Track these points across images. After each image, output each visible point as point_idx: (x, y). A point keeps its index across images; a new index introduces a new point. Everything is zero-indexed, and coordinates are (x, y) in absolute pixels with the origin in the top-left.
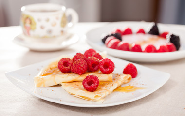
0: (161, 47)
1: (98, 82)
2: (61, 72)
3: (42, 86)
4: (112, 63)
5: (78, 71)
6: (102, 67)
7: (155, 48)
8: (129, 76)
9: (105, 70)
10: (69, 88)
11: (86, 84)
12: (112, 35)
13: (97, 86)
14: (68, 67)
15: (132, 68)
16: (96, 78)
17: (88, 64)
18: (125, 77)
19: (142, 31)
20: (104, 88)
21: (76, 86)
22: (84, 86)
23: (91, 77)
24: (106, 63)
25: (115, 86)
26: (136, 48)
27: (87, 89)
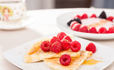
0: (110, 29)
1: (71, 59)
2: (42, 51)
3: (30, 62)
4: (79, 44)
5: (55, 50)
6: (72, 47)
7: (106, 29)
8: (91, 52)
9: (74, 49)
10: (50, 63)
11: (62, 61)
12: (75, 20)
13: (70, 62)
14: (48, 48)
15: (92, 46)
16: (69, 56)
17: (62, 46)
18: (88, 54)
19: (94, 16)
20: (74, 63)
21: (54, 61)
22: (61, 62)
23: (66, 55)
24: (74, 44)
25: (82, 61)
26: (93, 30)
27: (63, 65)
